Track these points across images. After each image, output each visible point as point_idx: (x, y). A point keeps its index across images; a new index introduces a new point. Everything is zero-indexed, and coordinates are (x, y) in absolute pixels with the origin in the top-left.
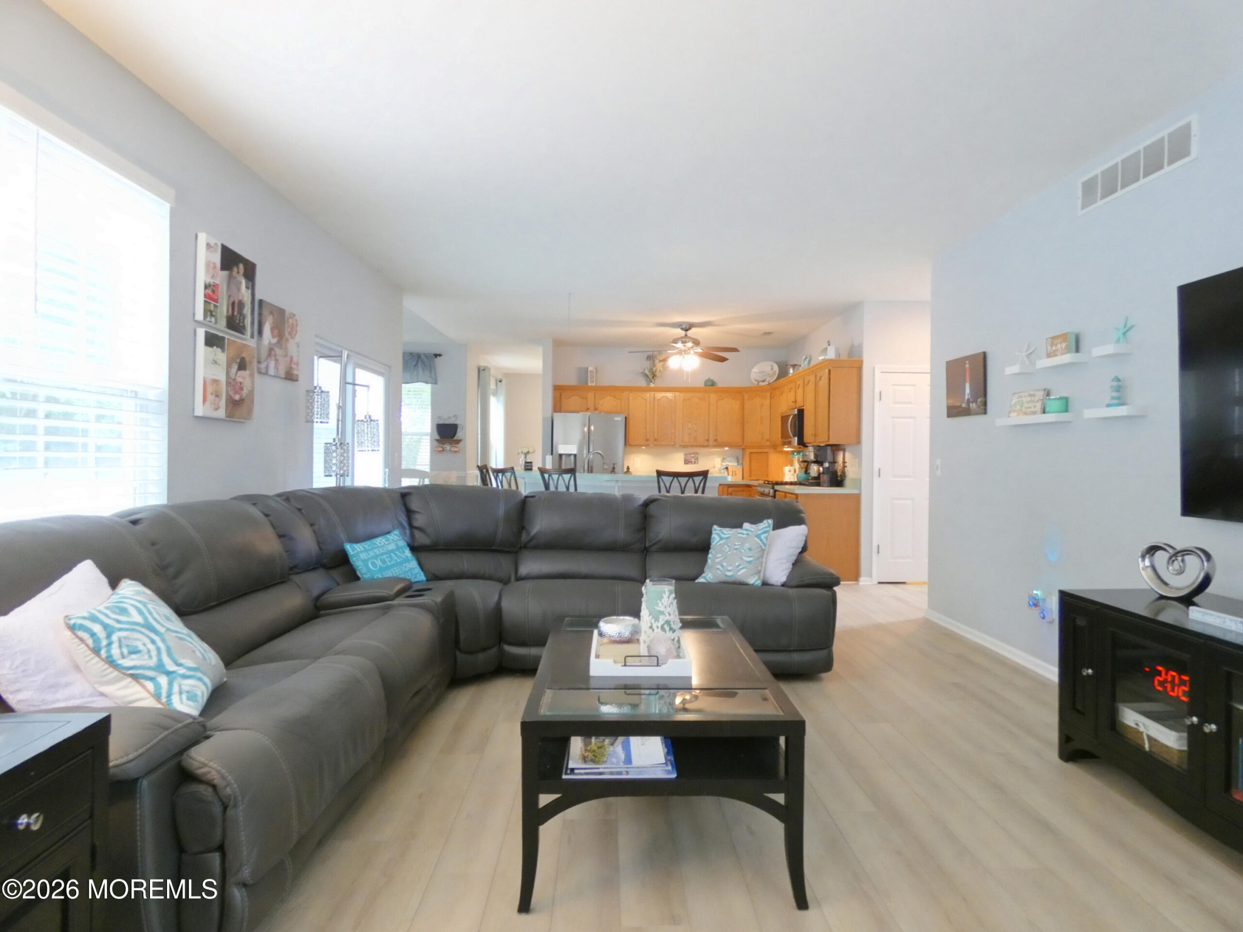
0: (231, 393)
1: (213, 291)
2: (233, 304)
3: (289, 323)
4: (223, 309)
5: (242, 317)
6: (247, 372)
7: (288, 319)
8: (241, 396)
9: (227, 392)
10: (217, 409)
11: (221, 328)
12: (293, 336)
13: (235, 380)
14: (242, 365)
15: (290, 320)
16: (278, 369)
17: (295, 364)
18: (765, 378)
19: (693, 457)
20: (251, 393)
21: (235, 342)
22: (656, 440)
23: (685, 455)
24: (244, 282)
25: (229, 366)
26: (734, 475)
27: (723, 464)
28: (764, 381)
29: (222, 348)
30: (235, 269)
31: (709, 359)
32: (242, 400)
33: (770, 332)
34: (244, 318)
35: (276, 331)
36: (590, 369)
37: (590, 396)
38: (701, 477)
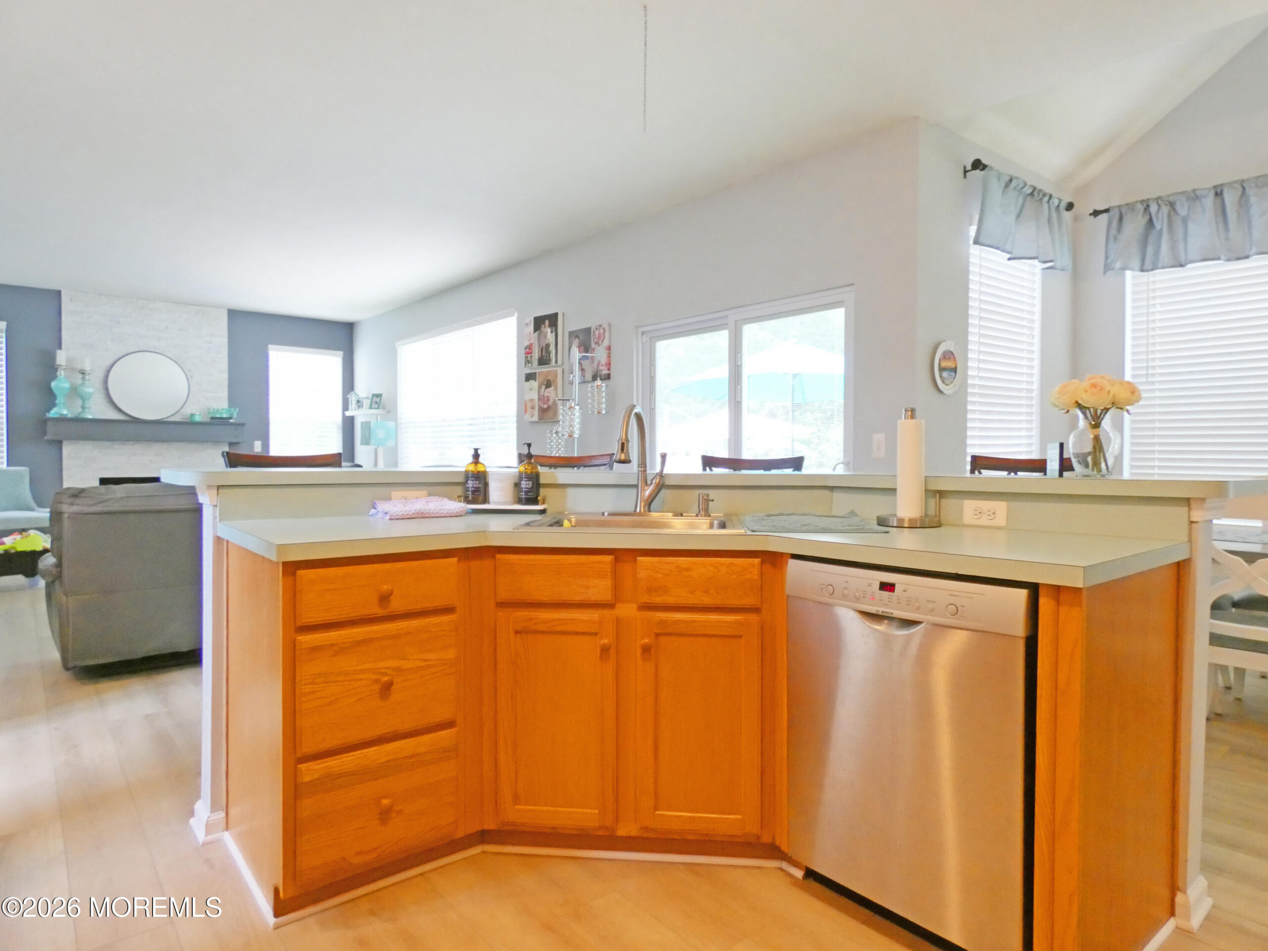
0: (542, 405)
1: (530, 349)
2: (542, 348)
3: (596, 335)
4: (536, 355)
5: (548, 354)
6: (553, 388)
7: (594, 332)
8: (548, 405)
9: (539, 404)
10: (532, 416)
12: (600, 343)
13: (544, 395)
14: (548, 385)
15: (597, 333)
16: (584, 377)
20: (555, 402)
21: (542, 372)
24: (549, 330)
25: (540, 388)
29: (535, 379)
30: (543, 326)
32: (549, 408)
34: (550, 354)
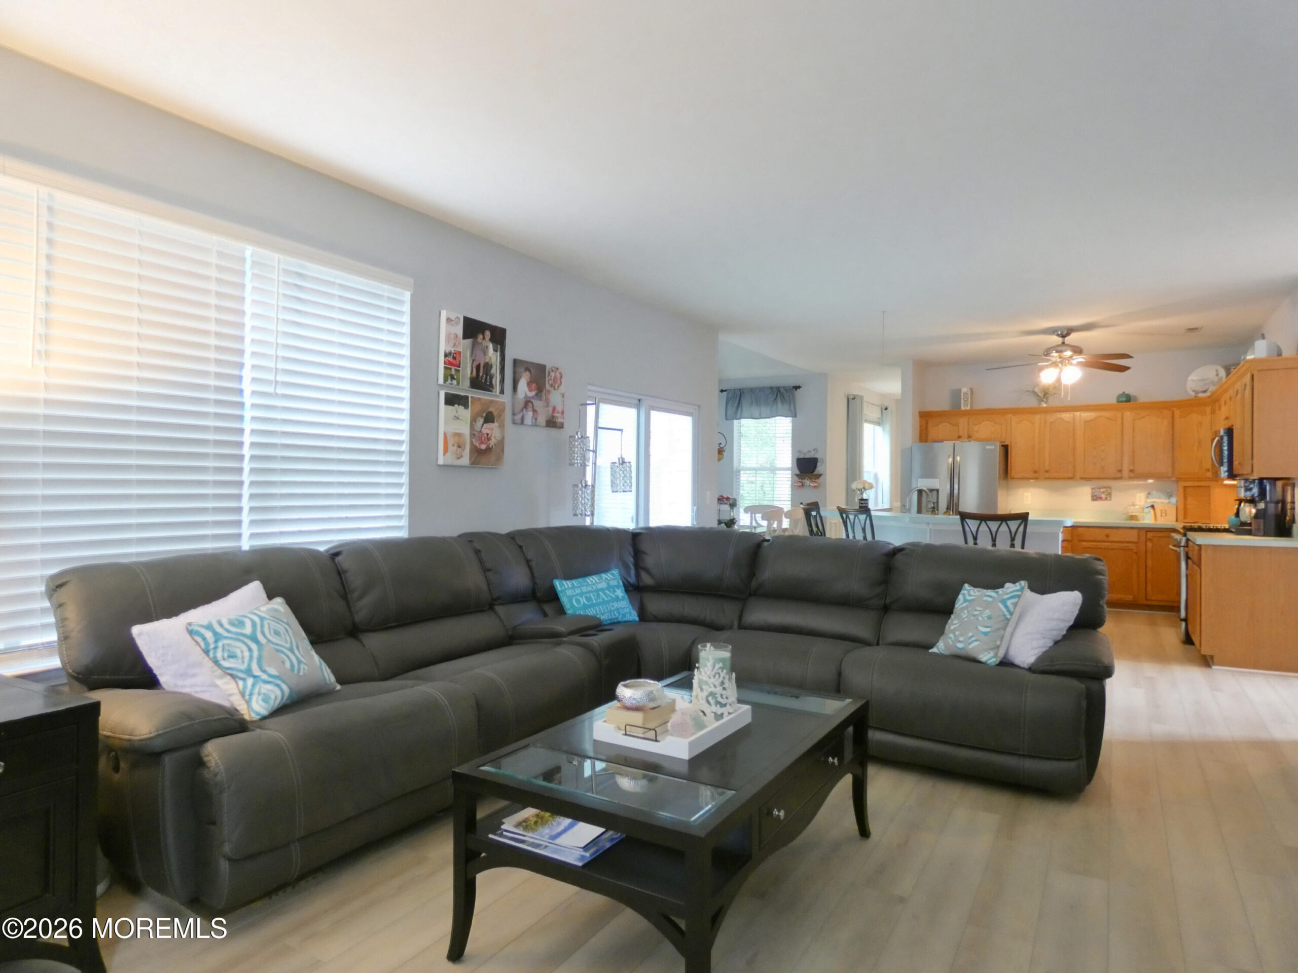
0: (477, 444)
1: (454, 358)
2: (478, 367)
3: (551, 376)
4: (467, 371)
5: (488, 377)
6: (496, 424)
7: (549, 373)
8: (489, 446)
9: (472, 443)
10: (459, 458)
11: (463, 388)
12: (556, 387)
13: (481, 431)
14: (489, 418)
15: (553, 374)
16: (536, 419)
17: (558, 413)
18: (1207, 387)
19: (1103, 492)
20: (501, 443)
21: (479, 399)
22: (1047, 472)
23: (1092, 489)
24: (491, 346)
25: (473, 420)
26: (1164, 515)
27: (1149, 500)
28: (1205, 392)
29: (466, 406)
30: (481, 336)
31: (1095, 368)
32: (489, 449)
33: (1196, 327)
34: (491, 378)
35: (534, 385)
36: (964, 390)
37: (963, 421)
38: (1019, 521)
